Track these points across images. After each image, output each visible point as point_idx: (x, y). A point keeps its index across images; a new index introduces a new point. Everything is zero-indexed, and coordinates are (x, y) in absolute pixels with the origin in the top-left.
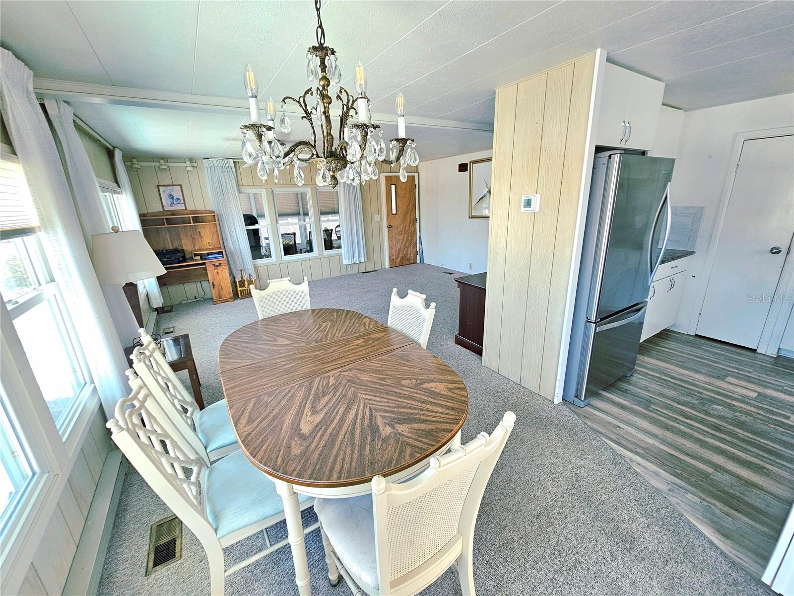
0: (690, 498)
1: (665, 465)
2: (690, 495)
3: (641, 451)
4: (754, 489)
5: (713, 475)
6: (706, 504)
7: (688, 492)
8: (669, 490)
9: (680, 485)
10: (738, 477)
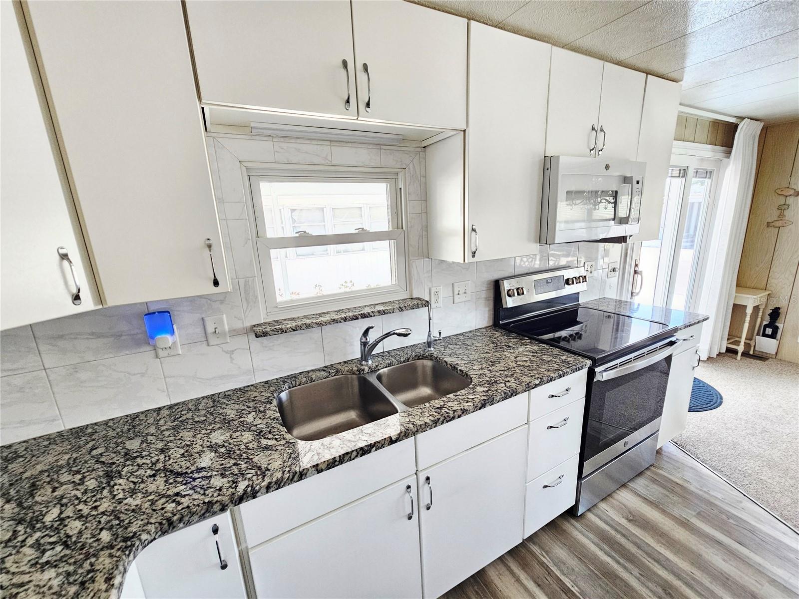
0: (719, 494)
1: (750, 531)
2: (719, 497)
3: (789, 554)
4: (653, 500)
5: (692, 514)
6: (705, 489)
7: (721, 500)
8: (741, 502)
9: (729, 506)
10: (664, 512)
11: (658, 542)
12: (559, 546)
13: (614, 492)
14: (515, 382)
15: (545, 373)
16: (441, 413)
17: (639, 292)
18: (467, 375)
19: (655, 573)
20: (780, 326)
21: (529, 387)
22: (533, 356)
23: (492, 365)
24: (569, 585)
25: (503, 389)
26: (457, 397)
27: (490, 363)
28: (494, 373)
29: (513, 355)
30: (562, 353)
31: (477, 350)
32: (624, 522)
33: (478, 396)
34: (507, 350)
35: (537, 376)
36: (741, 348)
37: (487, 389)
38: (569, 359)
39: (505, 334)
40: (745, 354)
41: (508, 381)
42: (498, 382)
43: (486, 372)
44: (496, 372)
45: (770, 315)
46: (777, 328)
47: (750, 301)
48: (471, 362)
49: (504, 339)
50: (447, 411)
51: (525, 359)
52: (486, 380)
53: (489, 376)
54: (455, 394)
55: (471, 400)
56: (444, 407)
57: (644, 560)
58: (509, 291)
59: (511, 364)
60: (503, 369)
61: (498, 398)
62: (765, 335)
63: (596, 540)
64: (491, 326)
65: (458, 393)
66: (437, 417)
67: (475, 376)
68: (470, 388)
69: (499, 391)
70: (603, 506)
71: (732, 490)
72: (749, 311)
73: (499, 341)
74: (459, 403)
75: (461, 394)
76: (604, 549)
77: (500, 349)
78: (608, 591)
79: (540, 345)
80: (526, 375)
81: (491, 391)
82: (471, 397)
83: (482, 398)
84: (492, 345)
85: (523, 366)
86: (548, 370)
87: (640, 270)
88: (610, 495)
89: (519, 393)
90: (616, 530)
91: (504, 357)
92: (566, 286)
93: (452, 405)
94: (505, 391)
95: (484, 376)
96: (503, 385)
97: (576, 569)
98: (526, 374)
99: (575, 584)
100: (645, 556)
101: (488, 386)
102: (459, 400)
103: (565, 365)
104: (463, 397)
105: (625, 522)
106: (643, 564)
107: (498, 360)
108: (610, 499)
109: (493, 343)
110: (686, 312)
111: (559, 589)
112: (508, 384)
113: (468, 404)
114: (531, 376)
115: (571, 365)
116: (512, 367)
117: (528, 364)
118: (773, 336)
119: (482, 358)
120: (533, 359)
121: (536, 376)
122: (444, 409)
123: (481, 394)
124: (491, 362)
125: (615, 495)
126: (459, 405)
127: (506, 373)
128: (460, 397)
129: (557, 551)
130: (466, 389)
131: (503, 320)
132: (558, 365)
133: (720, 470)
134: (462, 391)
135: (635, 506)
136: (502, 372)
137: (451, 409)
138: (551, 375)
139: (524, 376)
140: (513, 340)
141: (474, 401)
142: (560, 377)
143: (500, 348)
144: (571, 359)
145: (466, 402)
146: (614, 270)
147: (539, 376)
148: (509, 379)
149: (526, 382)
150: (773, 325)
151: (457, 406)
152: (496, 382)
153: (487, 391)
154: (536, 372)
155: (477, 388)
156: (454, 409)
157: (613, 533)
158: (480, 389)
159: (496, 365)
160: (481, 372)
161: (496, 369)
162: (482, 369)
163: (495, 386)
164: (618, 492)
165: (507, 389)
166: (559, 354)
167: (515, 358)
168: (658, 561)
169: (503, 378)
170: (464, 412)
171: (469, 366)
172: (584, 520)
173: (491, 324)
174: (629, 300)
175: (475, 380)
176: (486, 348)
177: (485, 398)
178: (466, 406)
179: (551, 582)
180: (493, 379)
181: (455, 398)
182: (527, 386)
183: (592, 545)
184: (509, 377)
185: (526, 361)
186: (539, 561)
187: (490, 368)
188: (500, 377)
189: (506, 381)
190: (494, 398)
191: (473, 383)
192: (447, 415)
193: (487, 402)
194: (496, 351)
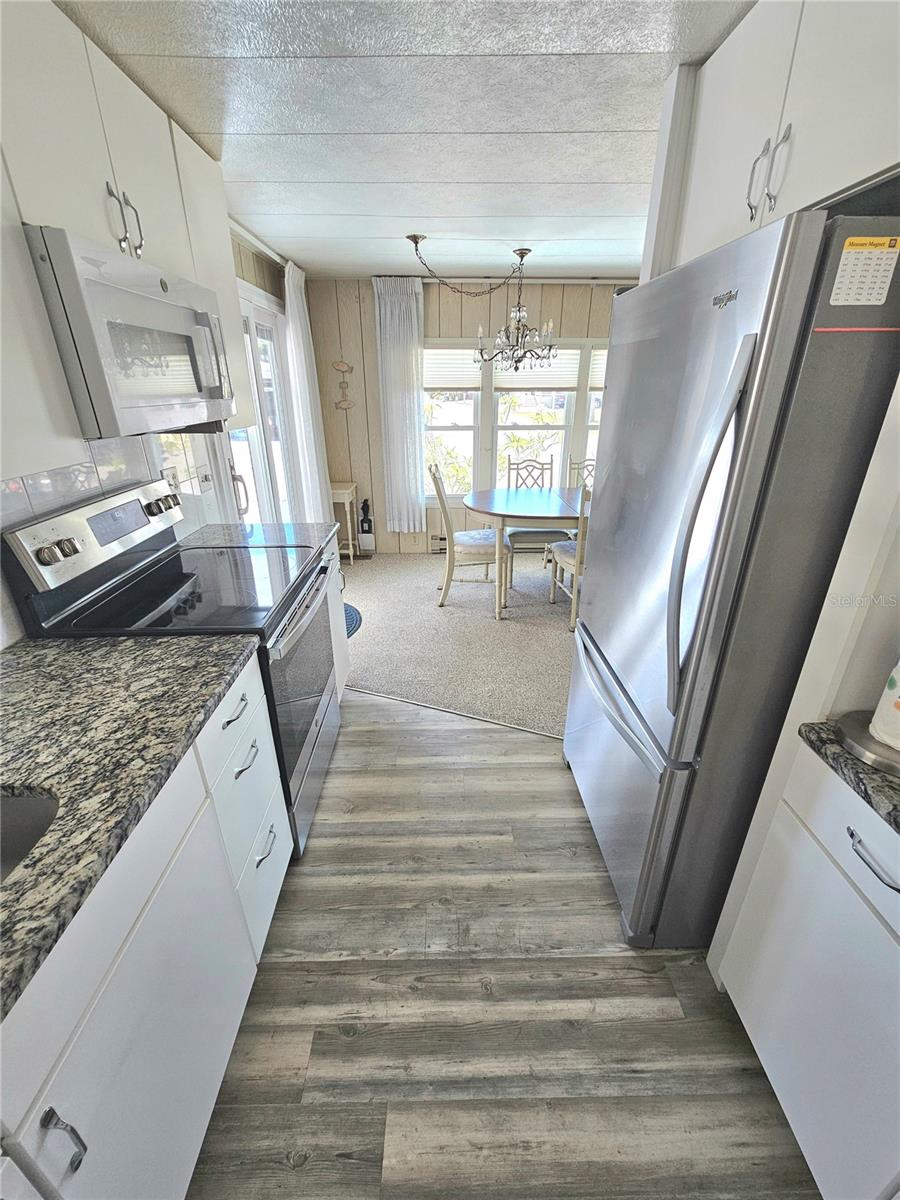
4: (360, 768)
5: (395, 756)
11: (386, 811)
12: (301, 920)
13: (323, 788)
14: (159, 740)
15: (204, 692)
16: (17, 947)
17: (247, 507)
18: (30, 788)
19: (400, 849)
20: (372, 518)
21: (192, 734)
22: (159, 669)
23: (85, 731)
24: (337, 959)
25: (144, 772)
26: (39, 865)
27: (76, 728)
28: (100, 746)
29: (116, 685)
30: (208, 642)
31: (18, 714)
32: (347, 818)
33: (98, 824)
34: (96, 679)
35: (193, 705)
36: (351, 552)
37: (108, 795)
38: (224, 647)
39: (68, 647)
40: (356, 557)
41: (145, 747)
42: (123, 761)
43: (78, 753)
44: (104, 740)
45: (363, 509)
46: (370, 521)
47: (346, 496)
48: (22, 749)
49: (74, 658)
50: (34, 924)
51: (147, 682)
52: (90, 773)
53: (93, 760)
54: (27, 861)
55: (85, 847)
56: (15, 924)
57: (384, 844)
58: (38, 553)
59: (124, 707)
60: (115, 725)
61: (146, 797)
62: (364, 532)
63: (335, 868)
64: (21, 640)
65: (36, 852)
66: (12, 966)
67: (57, 779)
68: (62, 818)
69: (138, 781)
70: (320, 817)
71: (408, 707)
72: (348, 508)
73: (63, 668)
74: (55, 877)
75: (45, 850)
76: (347, 870)
77: (80, 685)
78: (374, 918)
79: (159, 641)
80: (173, 715)
81: (121, 794)
82: (79, 838)
83: (111, 823)
84: (52, 685)
85: (153, 698)
86: (206, 684)
87: (237, 474)
88: (320, 797)
89: (180, 758)
90: (346, 835)
91: (100, 699)
92: (150, 518)
93: (39, 898)
94: (152, 773)
95: (82, 766)
96: (139, 762)
97: (333, 928)
98: (170, 712)
99: (340, 949)
100: (383, 839)
101: (106, 783)
102: (50, 871)
103: (227, 661)
104: (57, 854)
105: (350, 817)
106: (386, 849)
107: (91, 712)
108: (323, 801)
109: (52, 678)
110: (294, 525)
111: (328, 978)
112: (149, 755)
113: (83, 862)
114: (184, 712)
115: (234, 657)
116: (131, 712)
117: (160, 690)
118: (369, 531)
119: (45, 726)
120: (164, 676)
121: (192, 707)
122: (18, 926)
123: (101, 816)
124: (75, 723)
125: (325, 793)
126: (59, 885)
127: (127, 732)
128: (48, 860)
129: (301, 930)
130: (51, 828)
131: (47, 618)
132: (214, 666)
133: (393, 693)
134: (46, 839)
135: (347, 790)
136: (119, 735)
137: (42, 913)
138: (217, 691)
139: (170, 719)
140: (95, 654)
141: (96, 844)
142: (229, 685)
143: (79, 683)
144: (227, 646)
145: (73, 860)
146: (206, 478)
147: (196, 704)
148: (142, 742)
149: (181, 729)
150: (366, 520)
151: (54, 889)
152: (118, 765)
153: (112, 797)
154: (186, 699)
155: (81, 805)
156: (50, 904)
157: (345, 841)
158: (90, 805)
159: (94, 726)
160: (65, 761)
161: (101, 734)
162: (64, 752)
163: (124, 775)
164: (326, 785)
165: (153, 766)
166: (202, 644)
167: (127, 688)
168: (394, 834)
169: (129, 747)
170: (83, 888)
171: (24, 762)
172: (310, 855)
173: (18, 635)
174: (239, 522)
175: (64, 791)
176: (42, 696)
177: (119, 818)
178: (80, 870)
179: (316, 979)
180: (106, 761)
181: (36, 871)
182: (188, 736)
183: (334, 878)
184: (140, 737)
185: (152, 686)
186: (287, 969)
187: (84, 740)
188: (122, 748)
189: (140, 751)
190: (137, 805)
191: (62, 802)
192: (40, 935)
193: (127, 823)
194: (72, 695)
